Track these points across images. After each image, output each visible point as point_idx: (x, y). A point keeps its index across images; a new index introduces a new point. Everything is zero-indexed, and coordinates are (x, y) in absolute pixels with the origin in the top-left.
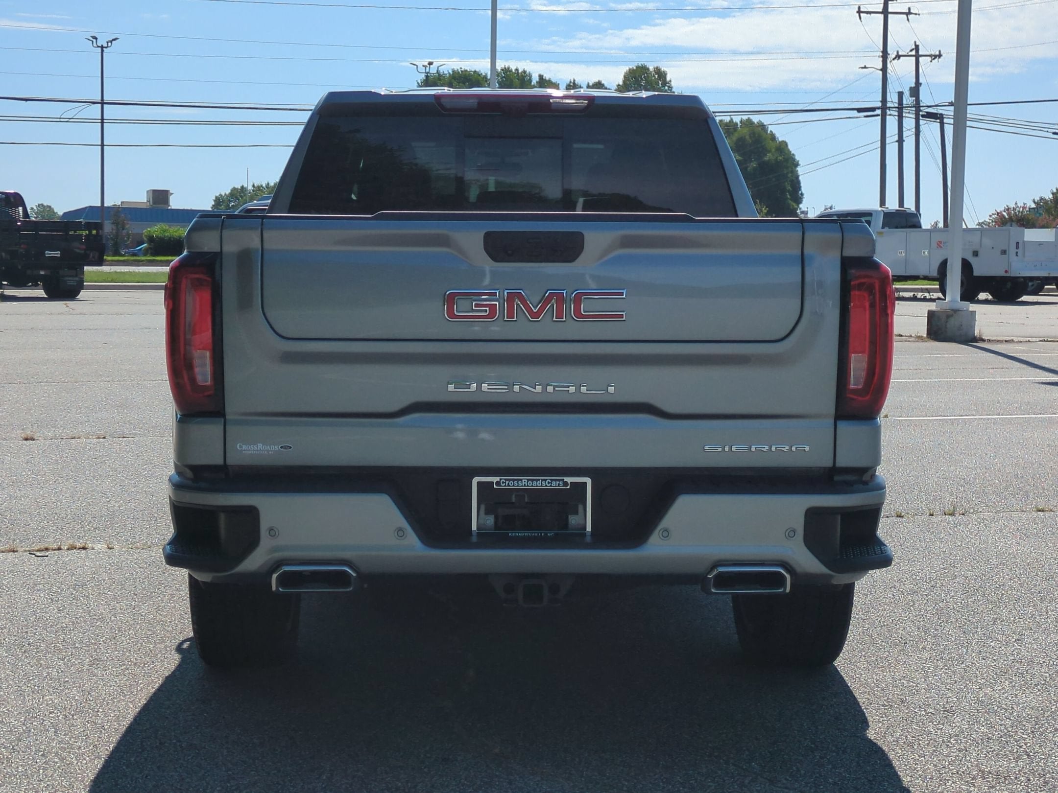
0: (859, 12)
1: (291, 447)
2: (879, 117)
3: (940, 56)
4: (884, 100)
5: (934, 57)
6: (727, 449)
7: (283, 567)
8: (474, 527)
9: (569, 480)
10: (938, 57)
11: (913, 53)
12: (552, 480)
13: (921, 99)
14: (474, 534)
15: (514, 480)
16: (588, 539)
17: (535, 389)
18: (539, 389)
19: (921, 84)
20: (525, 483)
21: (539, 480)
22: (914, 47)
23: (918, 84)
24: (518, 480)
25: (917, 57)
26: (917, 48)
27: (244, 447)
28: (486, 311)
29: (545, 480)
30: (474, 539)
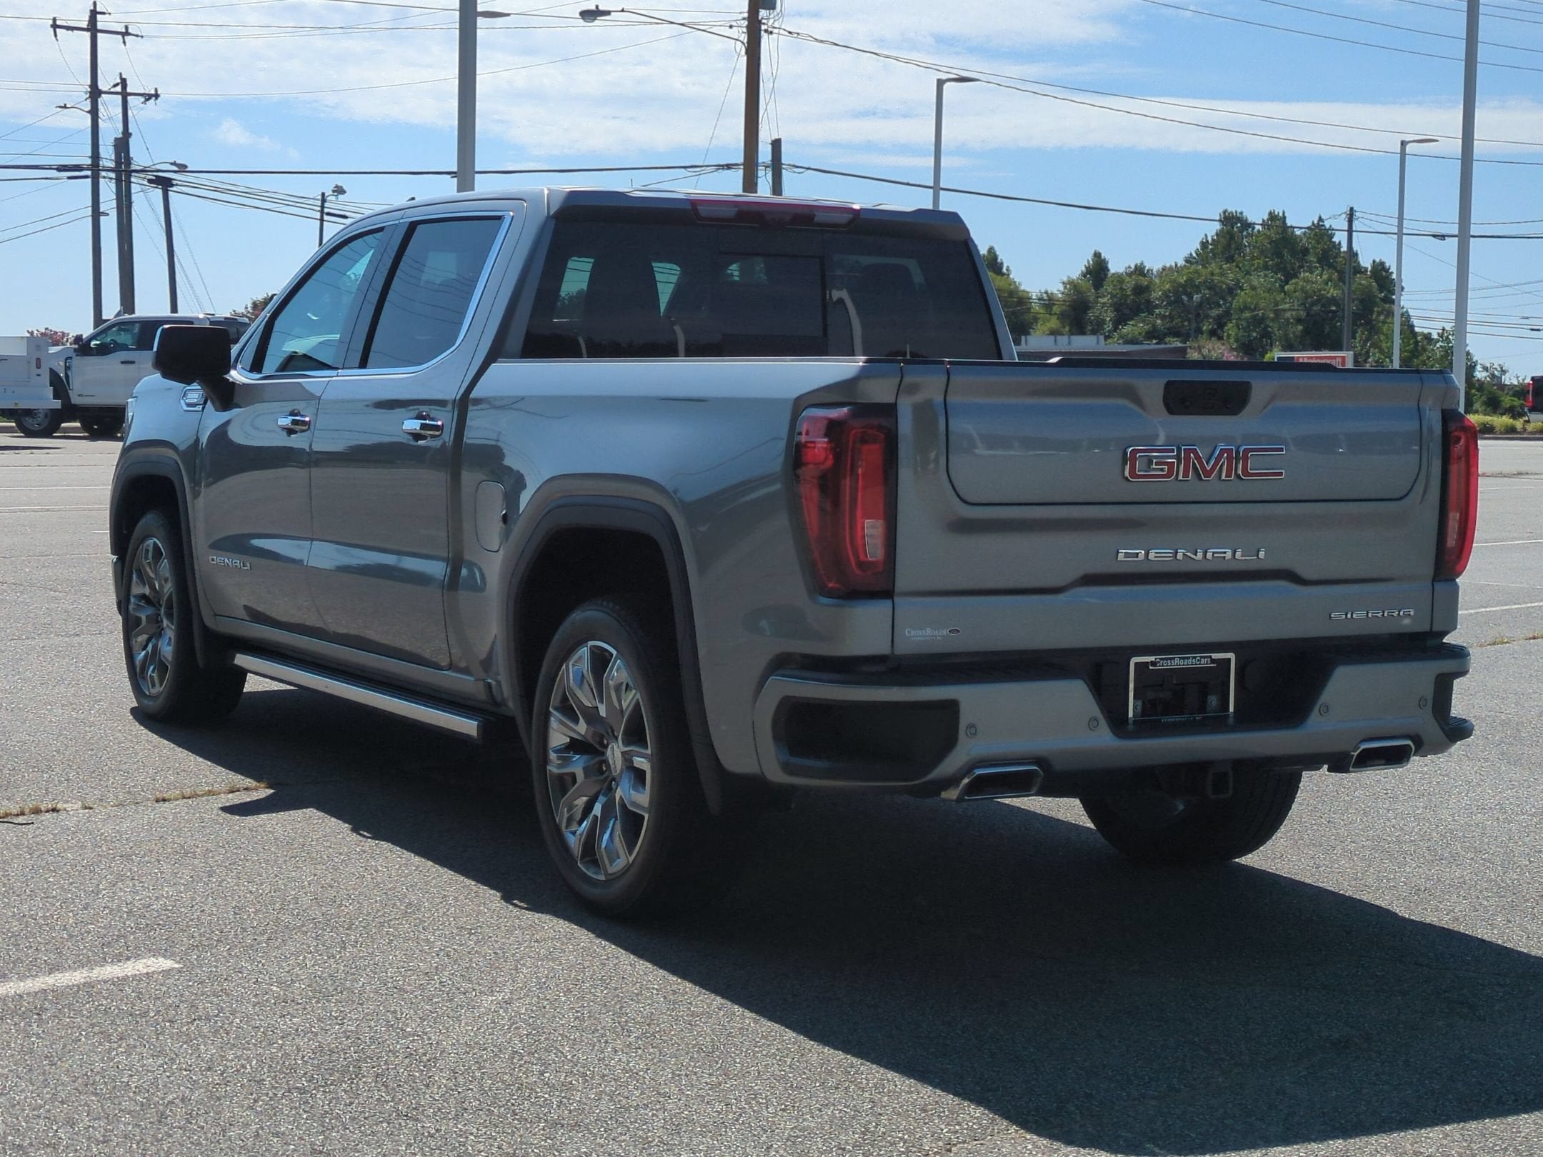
0: (55, 26)
1: (958, 631)
2: (89, 180)
3: (157, 96)
4: (96, 155)
5: (148, 97)
6: (1349, 616)
7: (975, 771)
8: (1131, 715)
9: (1215, 656)
10: (154, 98)
11: (119, 89)
12: (1201, 657)
13: (131, 156)
14: (1130, 722)
15: (1167, 659)
16: (1231, 721)
17: (1196, 555)
18: (1200, 555)
19: (131, 134)
20: (1177, 662)
21: (1188, 658)
22: (119, 81)
23: (127, 134)
24: (1171, 659)
25: (125, 95)
26: (124, 82)
27: (913, 632)
28: (1162, 470)
29: (1195, 657)
30: (1131, 727)
